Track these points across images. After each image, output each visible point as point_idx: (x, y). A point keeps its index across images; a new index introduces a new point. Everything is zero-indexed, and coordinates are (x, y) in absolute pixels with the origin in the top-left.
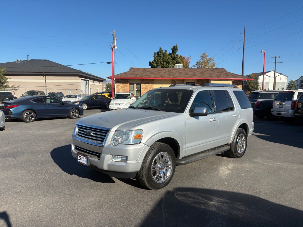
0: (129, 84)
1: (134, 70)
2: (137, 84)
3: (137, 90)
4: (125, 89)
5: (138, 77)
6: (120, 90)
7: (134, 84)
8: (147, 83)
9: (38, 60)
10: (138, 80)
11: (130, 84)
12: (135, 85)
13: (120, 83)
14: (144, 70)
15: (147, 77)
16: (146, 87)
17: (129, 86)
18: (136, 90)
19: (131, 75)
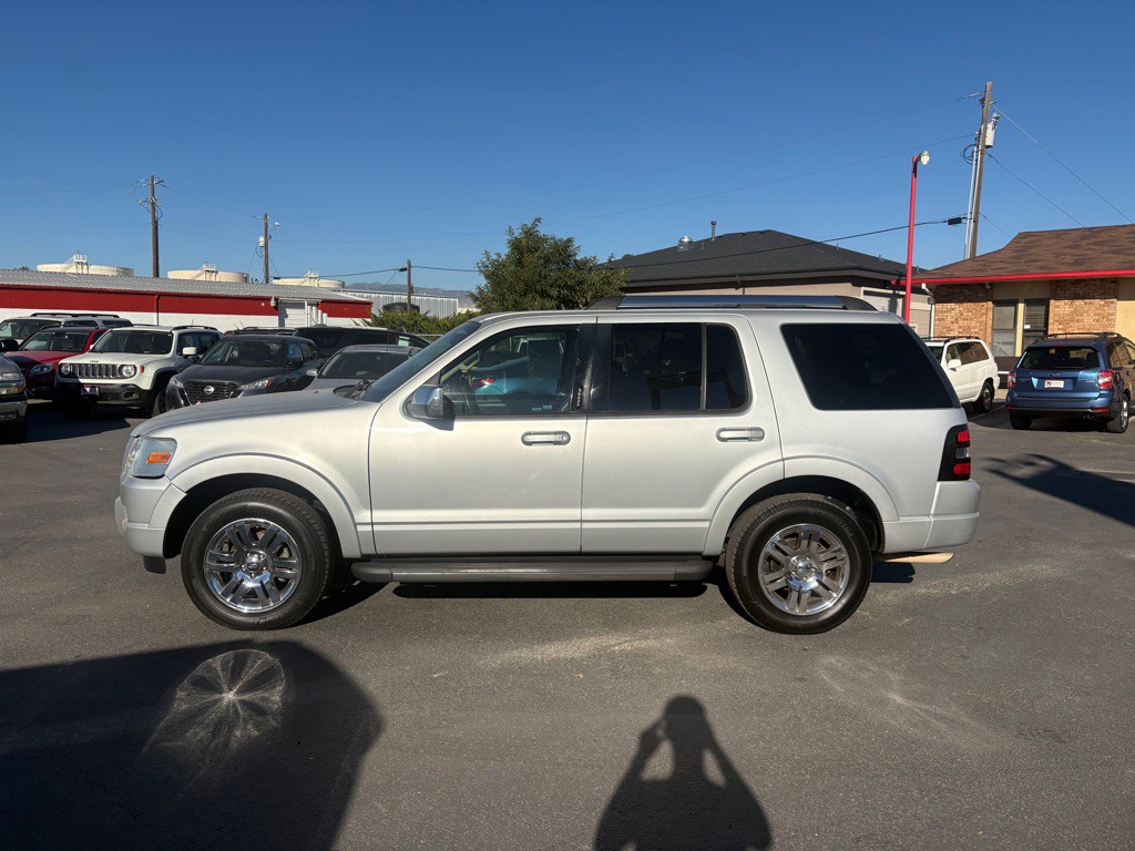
0: (990, 303)
1: (1035, 241)
2: (1028, 303)
3: (1028, 327)
4: (973, 324)
5: (1034, 271)
6: (949, 330)
7: (1014, 303)
8: (1083, 298)
9: (743, 234)
10: (1035, 283)
11: (998, 303)
12: (1021, 306)
13: (950, 302)
14: (1084, 238)
15: (1080, 268)
16: (1076, 311)
17: (990, 314)
18: (1025, 331)
19: (1004, 266)
